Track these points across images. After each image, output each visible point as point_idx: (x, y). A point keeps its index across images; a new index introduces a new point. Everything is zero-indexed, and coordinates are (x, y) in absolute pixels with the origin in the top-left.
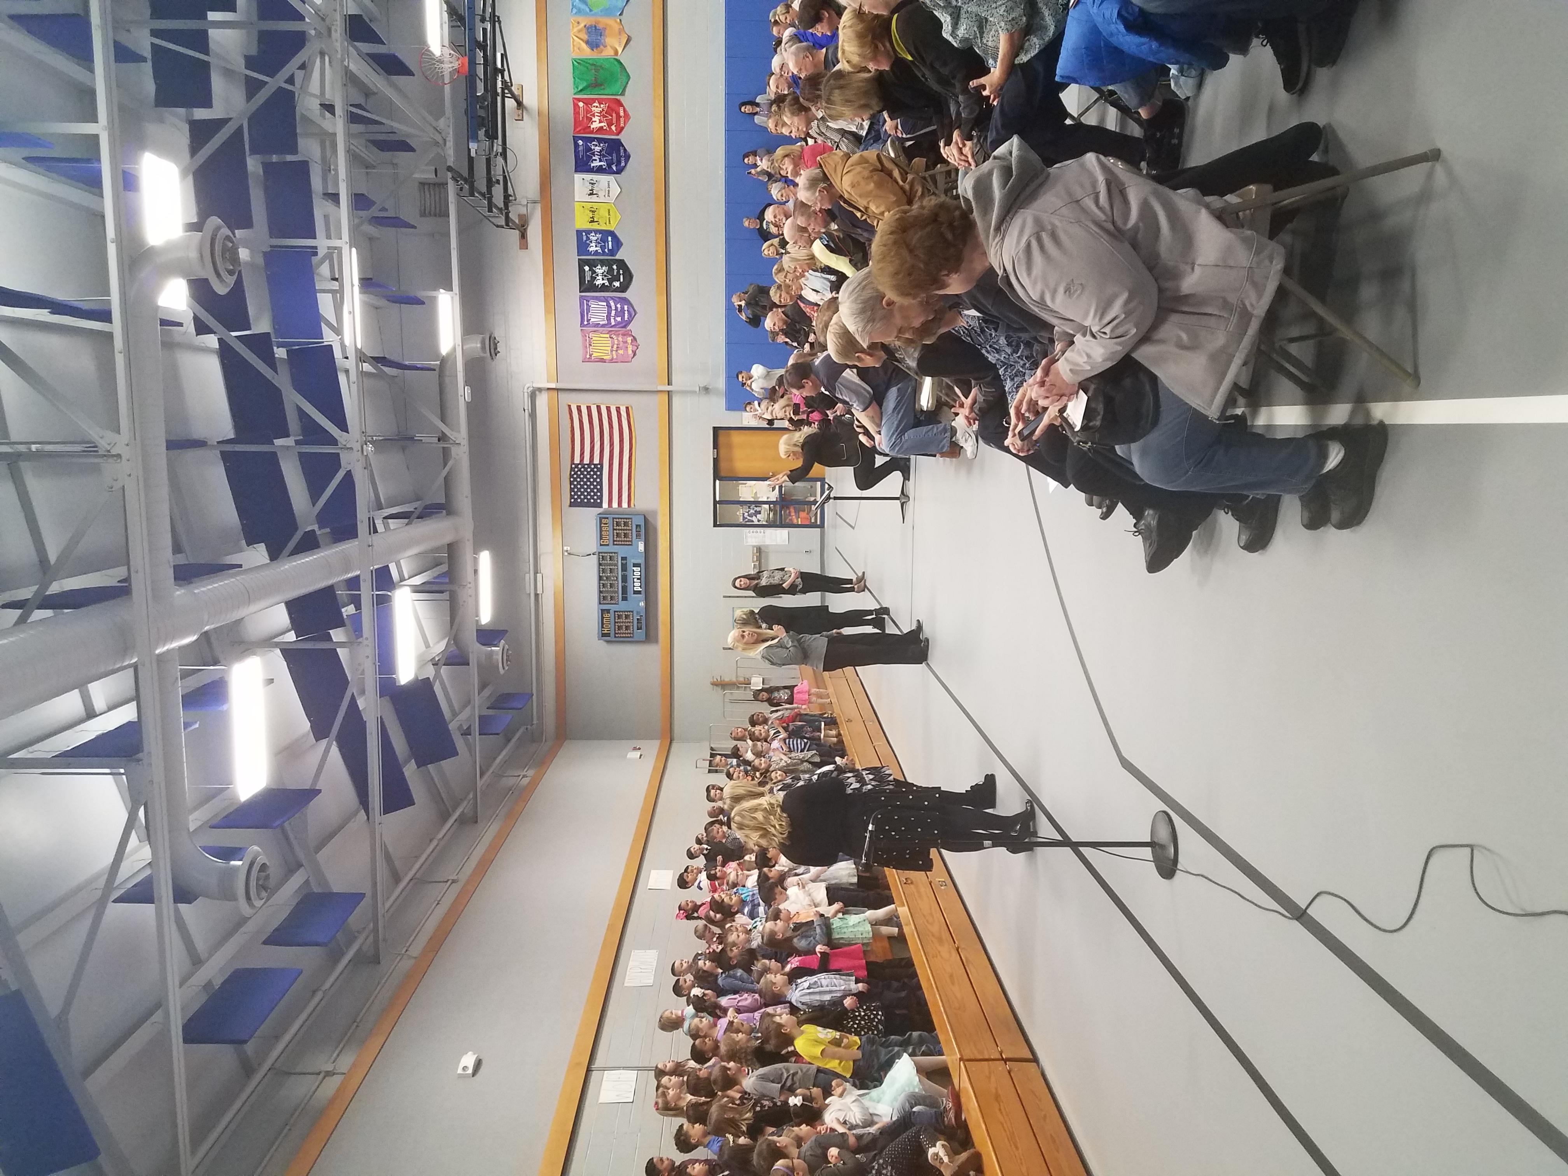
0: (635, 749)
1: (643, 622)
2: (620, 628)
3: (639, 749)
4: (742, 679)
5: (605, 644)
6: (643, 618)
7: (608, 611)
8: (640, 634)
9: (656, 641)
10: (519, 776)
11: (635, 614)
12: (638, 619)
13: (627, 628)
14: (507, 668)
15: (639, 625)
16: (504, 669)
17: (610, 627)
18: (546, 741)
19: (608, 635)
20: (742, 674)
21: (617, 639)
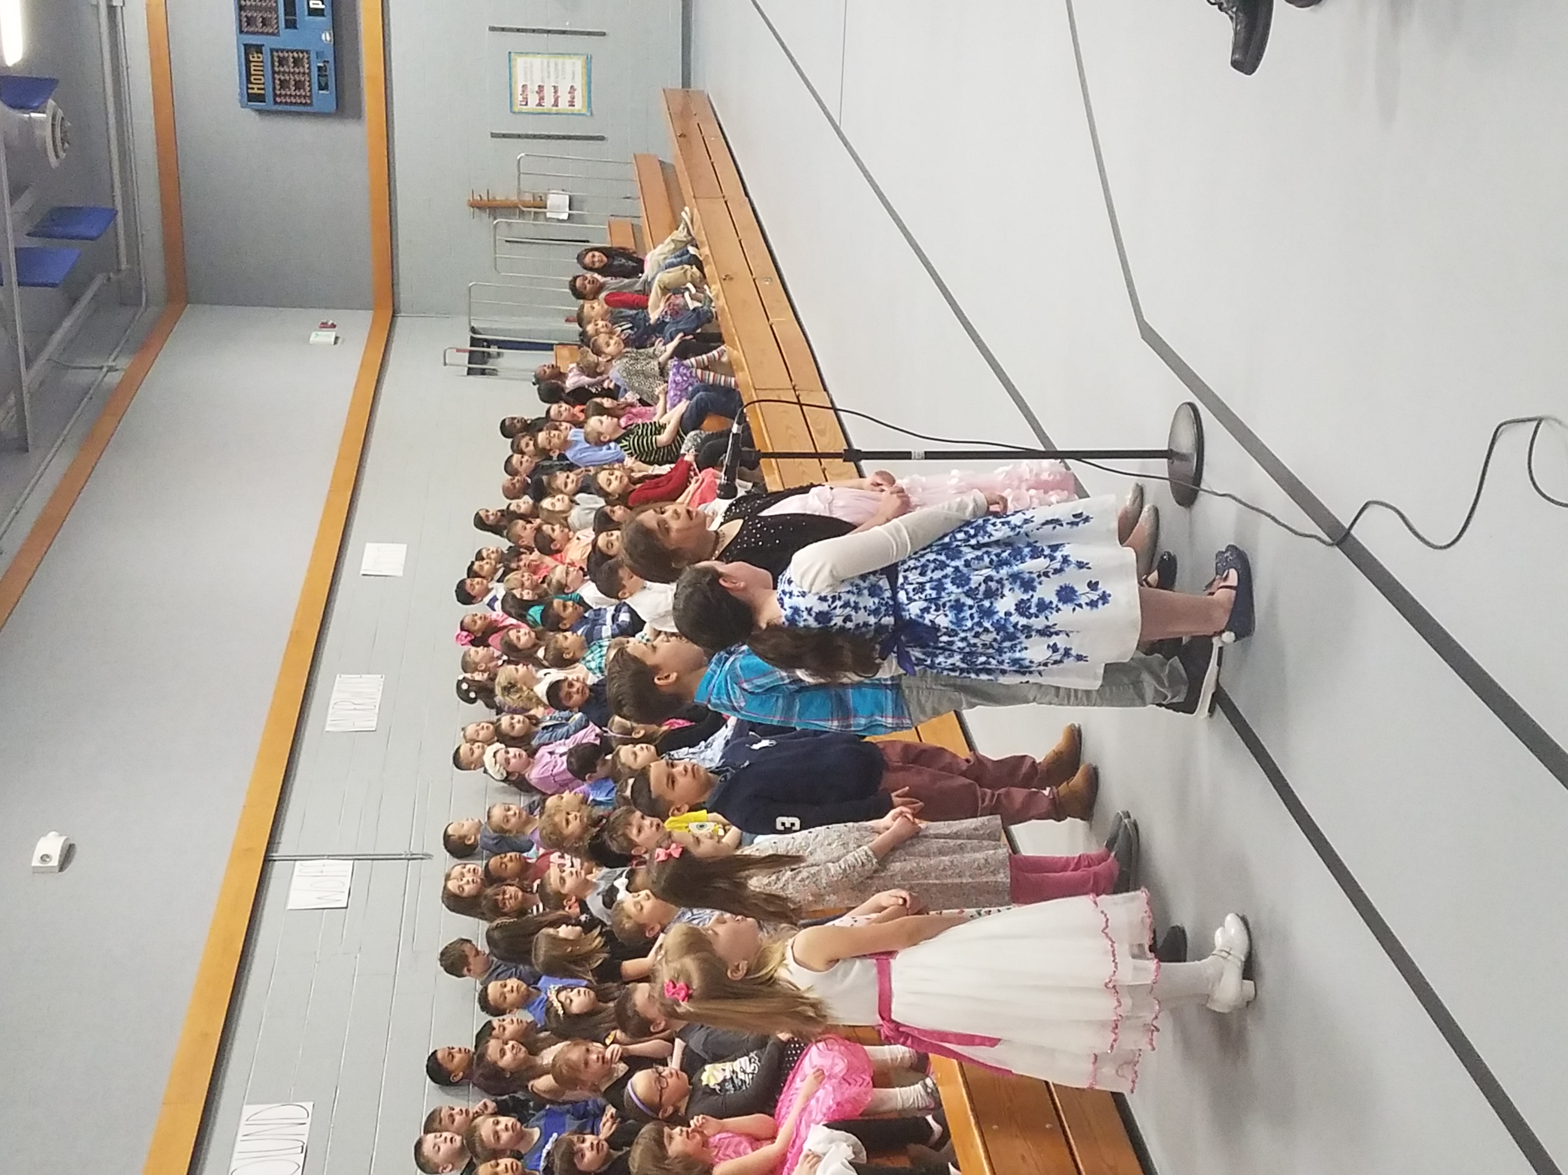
0: (324, 325)
1: (331, 72)
2: (284, 84)
3: (333, 326)
4: (528, 198)
5: (253, 114)
6: (331, 66)
7: (259, 49)
8: (324, 99)
9: (357, 114)
10: (101, 368)
11: (313, 56)
12: (319, 68)
13: (299, 85)
14: (63, 155)
15: (322, 79)
16: (57, 156)
17: (264, 83)
18: (147, 306)
19: (260, 98)
20: (530, 188)
21: (280, 108)
